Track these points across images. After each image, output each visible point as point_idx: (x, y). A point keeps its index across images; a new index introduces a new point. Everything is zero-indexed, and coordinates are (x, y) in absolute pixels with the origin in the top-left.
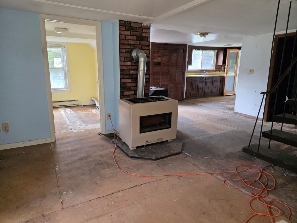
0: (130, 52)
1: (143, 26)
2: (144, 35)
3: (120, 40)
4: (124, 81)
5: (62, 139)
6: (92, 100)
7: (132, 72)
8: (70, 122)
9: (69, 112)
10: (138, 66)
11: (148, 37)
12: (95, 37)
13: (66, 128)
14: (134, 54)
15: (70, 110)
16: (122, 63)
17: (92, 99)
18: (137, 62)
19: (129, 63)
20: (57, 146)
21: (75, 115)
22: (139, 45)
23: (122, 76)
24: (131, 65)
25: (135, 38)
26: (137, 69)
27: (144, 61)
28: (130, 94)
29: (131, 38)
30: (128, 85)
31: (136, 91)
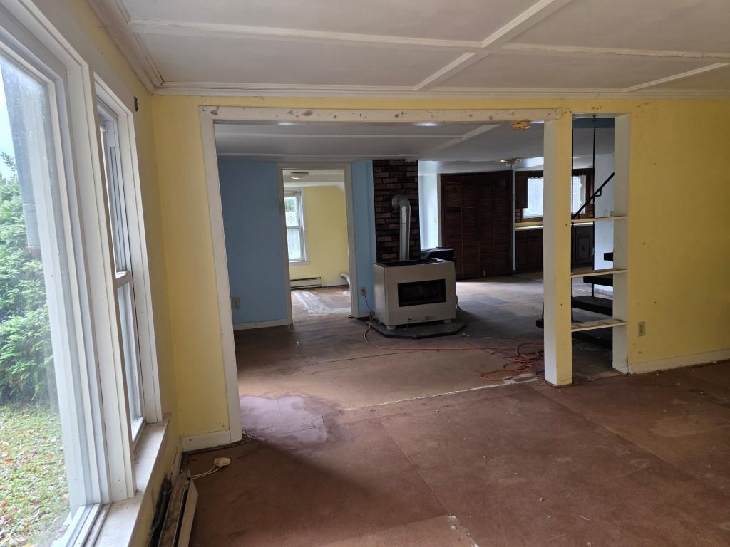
0: (389, 199)
1: (407, 162)
2: (408, 174)
3: (375, 185)
4: (382, 239)
5: (300, 322)
6: (343, 278)
7: (392, 226)
8: (310, 306)
9: (307, 296)
10: (399, 218)
11: (414, 177)
12: (343, 178)
13: (306, 311)
14: (394, 202)
15: (308, 292)
16: (378, 215)
17: (342, 275)
18: (398, 214)
19: (388, 215)
20: (295, 328)
21: (317, 298)
22: (402, 188)
23: (379, 233)
24: (392, 218)
25: (396, 180)
26: (398, 223)
27: (407, 211)
28: (390, 257)
29: (391, 180)
30: (387, 245)
31: (398, 253)
